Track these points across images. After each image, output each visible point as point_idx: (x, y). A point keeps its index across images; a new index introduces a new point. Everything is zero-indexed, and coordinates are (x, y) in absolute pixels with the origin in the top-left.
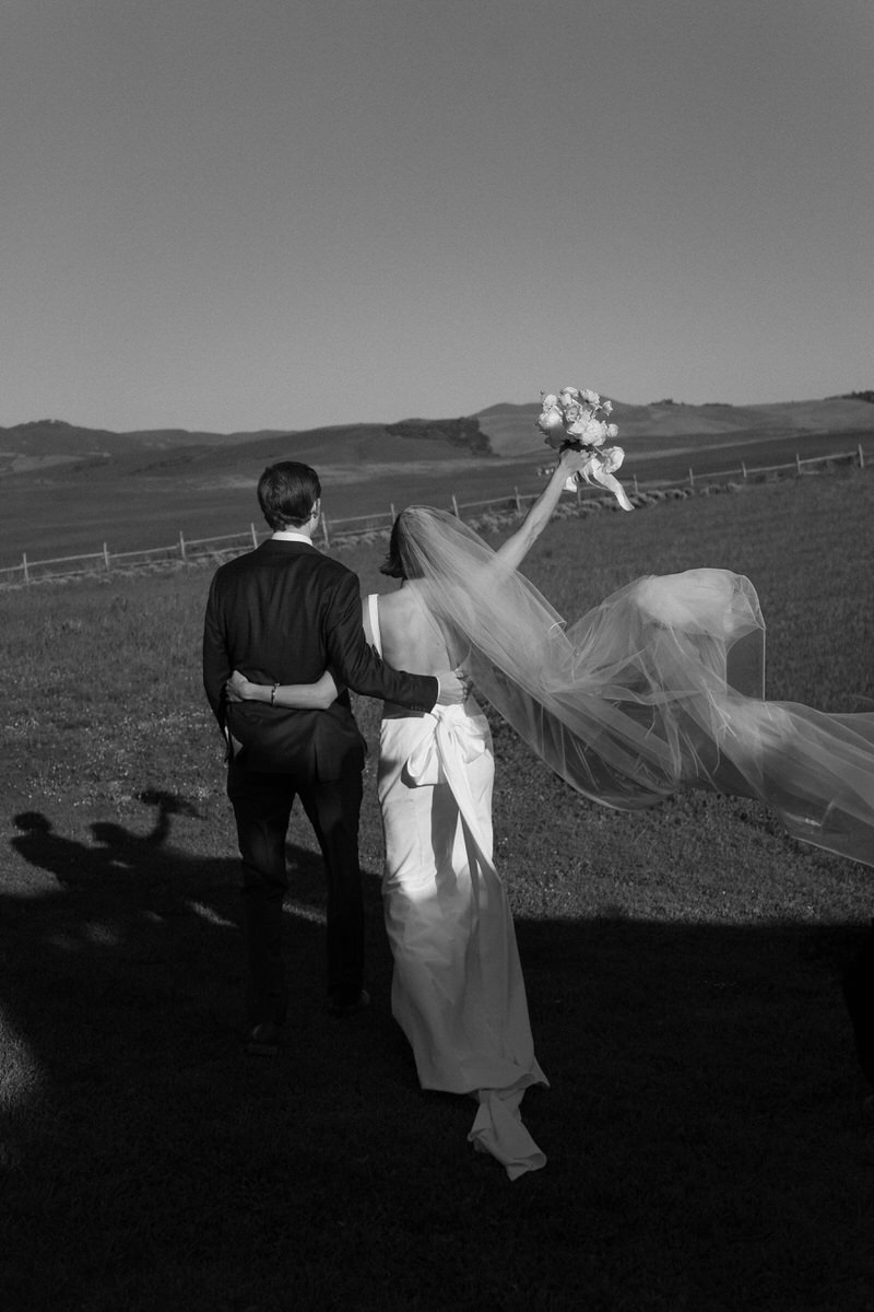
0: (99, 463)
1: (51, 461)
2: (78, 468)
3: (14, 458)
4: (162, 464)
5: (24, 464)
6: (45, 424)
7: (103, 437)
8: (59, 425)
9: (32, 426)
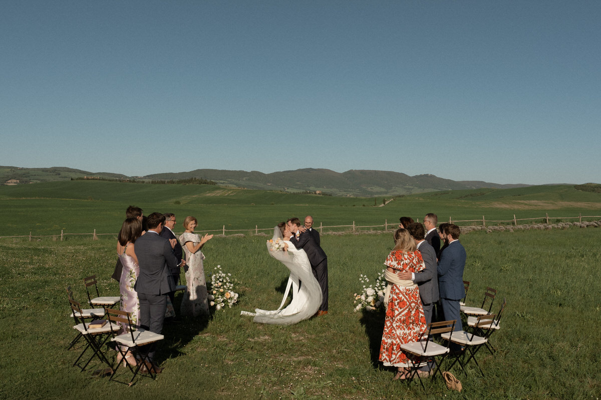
0: (446, 193)
1: (427, 191)
2: (436, 194)
3: (413, 189)
4: (471, 195)
5: (417, 191)
6: (426, 175)
7: (449, 182)
8: (432, 176)
9: (421, 176)
